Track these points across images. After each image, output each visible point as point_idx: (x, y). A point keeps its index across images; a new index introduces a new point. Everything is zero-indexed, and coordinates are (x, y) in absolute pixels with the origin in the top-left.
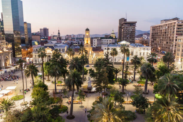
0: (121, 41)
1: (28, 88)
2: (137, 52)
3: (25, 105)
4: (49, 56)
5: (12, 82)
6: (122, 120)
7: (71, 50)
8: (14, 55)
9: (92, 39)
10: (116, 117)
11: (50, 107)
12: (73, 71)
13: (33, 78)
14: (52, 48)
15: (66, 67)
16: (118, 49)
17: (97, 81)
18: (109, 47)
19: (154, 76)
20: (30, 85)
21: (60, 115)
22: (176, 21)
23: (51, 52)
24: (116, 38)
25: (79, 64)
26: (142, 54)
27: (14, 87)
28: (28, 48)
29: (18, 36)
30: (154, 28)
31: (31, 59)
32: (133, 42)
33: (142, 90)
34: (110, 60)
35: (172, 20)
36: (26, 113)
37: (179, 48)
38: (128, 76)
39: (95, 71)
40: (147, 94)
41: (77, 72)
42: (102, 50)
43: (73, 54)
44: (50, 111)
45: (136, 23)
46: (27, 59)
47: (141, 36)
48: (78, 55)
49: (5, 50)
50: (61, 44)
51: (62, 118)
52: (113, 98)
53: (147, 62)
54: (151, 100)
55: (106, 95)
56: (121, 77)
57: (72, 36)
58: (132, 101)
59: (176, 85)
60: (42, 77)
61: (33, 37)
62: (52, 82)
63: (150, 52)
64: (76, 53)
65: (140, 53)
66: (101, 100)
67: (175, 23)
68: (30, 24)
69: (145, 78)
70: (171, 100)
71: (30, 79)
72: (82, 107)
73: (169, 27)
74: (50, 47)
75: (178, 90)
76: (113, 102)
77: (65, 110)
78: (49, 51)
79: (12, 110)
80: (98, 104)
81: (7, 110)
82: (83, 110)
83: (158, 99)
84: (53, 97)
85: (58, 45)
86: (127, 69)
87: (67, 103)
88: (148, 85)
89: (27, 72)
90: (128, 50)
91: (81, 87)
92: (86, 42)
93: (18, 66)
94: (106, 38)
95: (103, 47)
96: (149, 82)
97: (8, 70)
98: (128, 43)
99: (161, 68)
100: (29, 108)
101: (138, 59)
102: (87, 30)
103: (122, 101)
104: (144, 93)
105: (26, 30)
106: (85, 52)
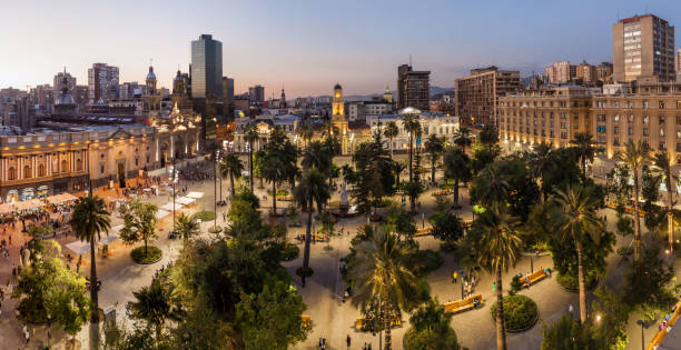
0: (404, 107)
1: (224, 199)
2: (434, 128)
3: (217, 232)
4: (264, 139)
5: (197, 184)
6: (415, 273)
7: (306, 127)
8: (203, 136)
9: (347, 105)
10: (402, 269)
11: (264, 245)
12: (310, 170)
13: (232, 181)
14: (270, 122)
15: (295, 162)
16: (400, 124)
17: (359, 191)
18: (382, 121)
19: (468, 170)
20: (227, 194)
21: (283, 264)
22: (493, 72)
23: (268, 131)
24: (393, 103)
25: (323, 156)
26: (444, 130)
27: (199, 195)
28: (227, 123)
29: (212, 102)
30: (461, 83)
31: (231, 143)
32: (425, 109)
33: (448, 201)
34: (385, 146)
36: (217, 250)
38: (421, 176)
39: (355, 170)
40: (459, 208)
41: (318, 173)
42: (369, 127)
43: (310, 136)
44: (262, 254)
45: (428, 73)
46: (225, 142)
47: (440, 97)
48: (319, 138)
49: (191, 125)
50: (287, 116)
51: (286, 273)
52: (394, 226)
53: (454, 145)
54: (468, 219)
55: (379, 219)
56: (407, 179)
57: (308, 100)
58: (431, 227)
59: (505, 182)
60: (250, 179)
61: (237, 103)
62: (269, 192)
63: (457, 126)
64: (315, 133)
65: (441, 130)
66: (369, 231)
68: (232, 80)
69: (453, 177)
70: (500, 212)
71: (227, 182)
72: (329, 248)
74: (265, 121)
75: (508, 190)
76: (394, 236)
77: (293, 254)
78: (264, 129)
79: (193, 238)
80: (363, 243)
81: (186, 237)
82: (332, 255)
83: (479, 214)
84: (268, 223)
85: (281, 117)
86: (418, 163)
87: (298, 238)
88: (460, 191)
89: (222, 167)
90: (417, 125)
91: (326, 204)
92: (335, 111)
93: (209, 156)
94: (375, 103)
95: (370, 120)
96: (461, 184)
97: (193, 161)
98: (419, 112)
99: (479, 155)
100: (223, 240)
101: (438, 140)
102: (338, 87)
103: (413, 231)
104: (453, 207)
105: (225, 91)
106: (335, 132)
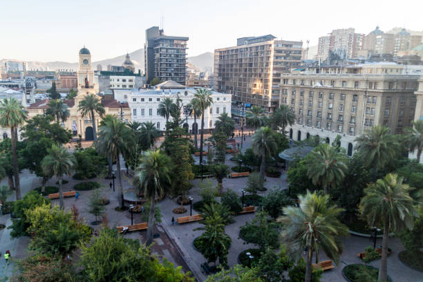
22: (271, 42)
26: (214, 109)
30: (223, 55)
35: (262, 40)
37: (284, 96)
40: (264, 190)
45: (186, 39)
59: (342, 163)
65: (211, 109)
67: (270, 45)
73: (257, 53)
102: (84, 52)
104: (258, 188)
